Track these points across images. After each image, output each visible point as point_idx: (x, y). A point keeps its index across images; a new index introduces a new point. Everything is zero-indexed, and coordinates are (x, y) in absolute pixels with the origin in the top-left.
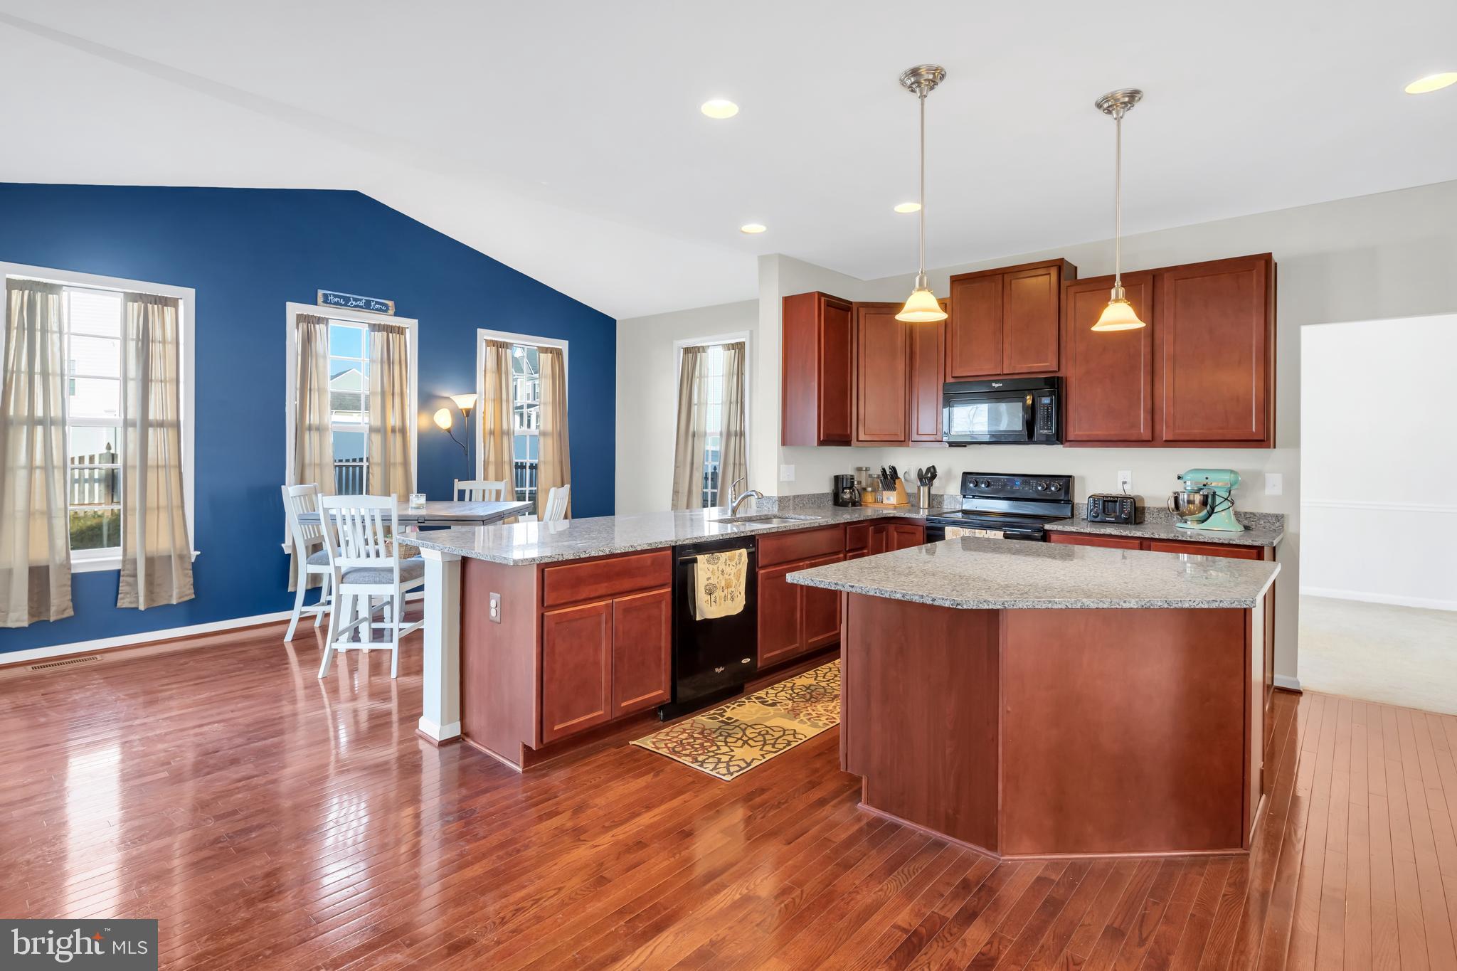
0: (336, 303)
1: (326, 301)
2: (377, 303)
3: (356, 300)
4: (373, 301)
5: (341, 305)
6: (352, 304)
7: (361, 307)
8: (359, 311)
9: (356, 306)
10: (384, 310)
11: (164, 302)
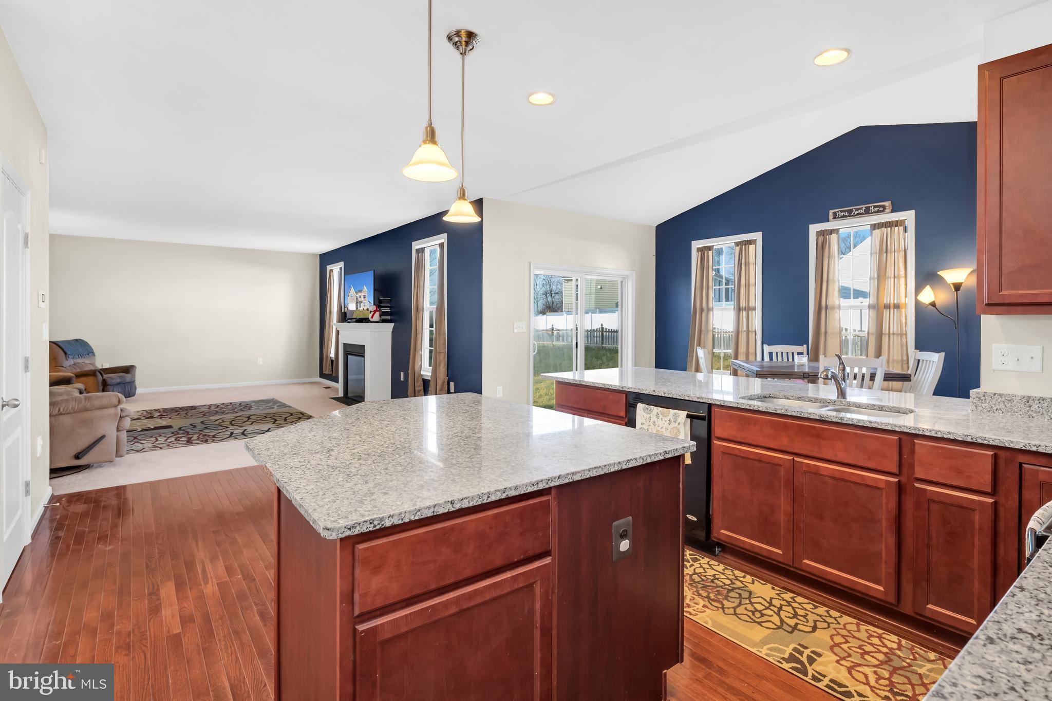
0: (842, 217)
1: (835, 217)
2: (875, 207)
3: (857, 210)
4: (871, 207)
5: (846, 216)
6: (854, 214)
7: (862, 214)
8: (860, 217)
9: (857, 215)
10: (882, 210)
11: (749, 242)
